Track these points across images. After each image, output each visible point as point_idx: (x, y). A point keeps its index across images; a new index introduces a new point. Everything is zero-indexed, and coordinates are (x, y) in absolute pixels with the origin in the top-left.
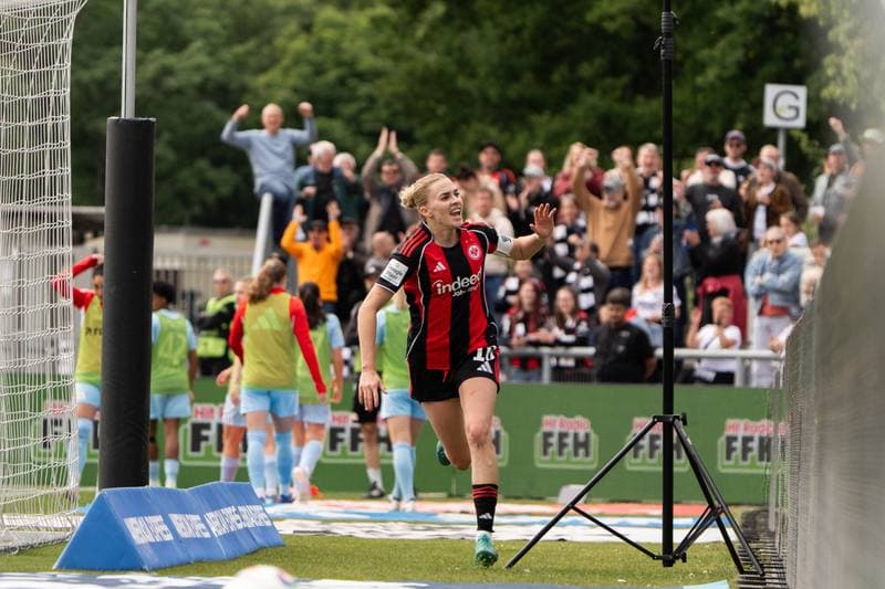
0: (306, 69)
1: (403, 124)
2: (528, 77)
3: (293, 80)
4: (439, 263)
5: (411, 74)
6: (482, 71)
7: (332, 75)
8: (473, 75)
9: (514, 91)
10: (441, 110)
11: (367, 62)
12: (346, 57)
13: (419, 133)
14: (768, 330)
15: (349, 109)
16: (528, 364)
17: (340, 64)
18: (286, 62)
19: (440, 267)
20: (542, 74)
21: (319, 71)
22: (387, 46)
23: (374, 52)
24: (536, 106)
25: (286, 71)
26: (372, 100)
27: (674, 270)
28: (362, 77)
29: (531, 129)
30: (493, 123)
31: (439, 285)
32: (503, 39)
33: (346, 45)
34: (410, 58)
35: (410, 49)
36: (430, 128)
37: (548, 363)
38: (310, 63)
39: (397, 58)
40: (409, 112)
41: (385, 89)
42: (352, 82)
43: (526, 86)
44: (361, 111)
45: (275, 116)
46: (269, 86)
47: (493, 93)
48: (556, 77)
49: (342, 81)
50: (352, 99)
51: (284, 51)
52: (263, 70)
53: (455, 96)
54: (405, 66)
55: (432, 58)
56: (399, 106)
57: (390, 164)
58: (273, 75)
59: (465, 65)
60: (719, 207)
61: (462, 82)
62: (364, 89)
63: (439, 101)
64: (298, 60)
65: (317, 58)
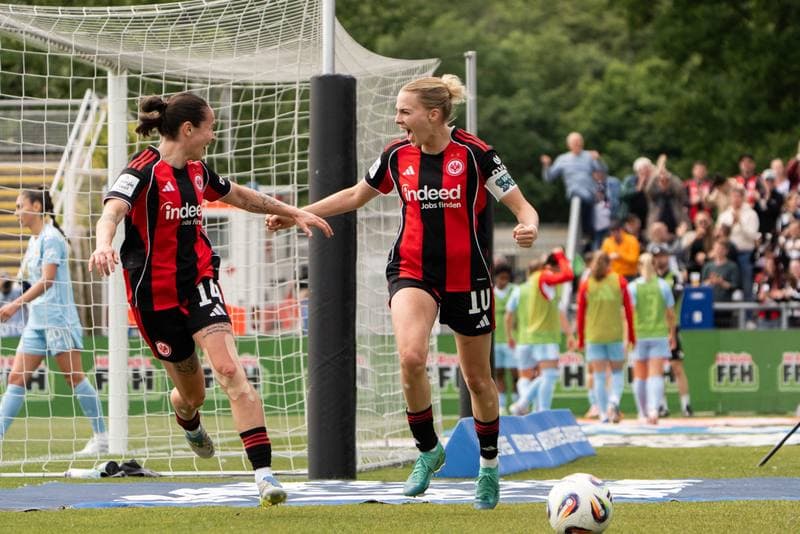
0: (601, 106)
1: (673, 144)
2: (764, 106)
3: (593, 114)
5: (678, 107)
6: (730, 104)
7: (621, 110)
8: (723, 107)
9: (753, 118)
10: (702, 132)
11: (646, 99)
12: (631, 96)
13: (686, 150)
15: (634, 134)
16: (771, 315)
17: (627, 101)
18: (586, 102)
20: (774, 104)
21: (611, 107)
22: (661, 87)
23: (651, 92)
24: (770, 127)
25: (587, 109)
26: (650, 127)
28: (642, 110)
29: (767, 144)
30: (740, 141)
32: (744, 80)
33: (631, 88)
34: (678, 95)
35: (676, 87)
36: (693, 146)
37: (786, 315)
38: (604, 101)
39: (669, 96)
40: (678, 134)
41: (661, 120)
42: (636, 114)
43: (763, 113)
44: (644, 134)
46: (576, 120)
47: (739, 119)
48: (784, 105)
49: (628, 114)
50: (637, 126)
51: (585, 94)
52: (569, 108)
53: (712, 123)
54: (674, 103)
55: (693, 96)
56: (670, 131)
58: (579, 111)
59: (717, 99)
61: (716, 112)
62: (645, 119)
63: (699, 126)
64: (596, 100)
65: (610, 97)
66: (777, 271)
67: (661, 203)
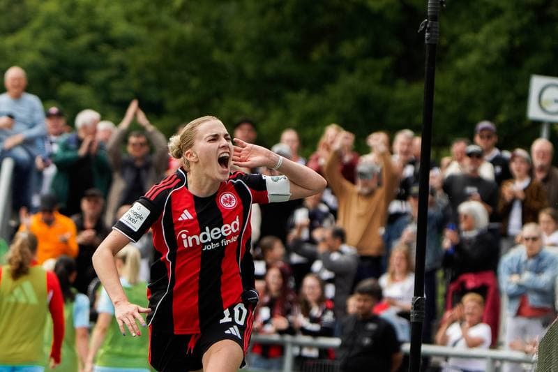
0: (56, 32)
1: (153, 95)
2: (286, 55)
3: (42, 43)
4: (186, 211)
5: (165, 43)
6: (239, 45)
7: (84, 40)
8: (229, 49)
9: (270, 68)
10: (195, 83)
11: (121, 28)
12: (100, 22)
13: (170, 105)
14: (523, 331)
15: (99, 76)
16: (270, 351)
17: (92, 29)
18: (36, 24)
19: (187, 215)
20: (301, 52)
21: (70, 35)
22: (143, 13)
23: (129, 18)
24: (293, 84)
25: (36, 34)
26: (123, 68)
27: (426, 263)
28: (113, 43)
29: (285, 106)
30: (248, 98)
31: (184, 236)
32: (263, 13)
33: (99, 9)
34: (165, 27)
35: (165, 16)
36: (182, 99)
37: (291, 352)
38: (62, 26)
39: (152, 26)
40: (160, 84)
41: (138, 58)
42: (104, 48)
43: (283, 63)
44: (111, 79)
45: (18, 79)
46: (17, 48)
47: (250, 68)
48: (316, 56)
49: (93, 47)
50: (105, 66)
51: (35, 13)
52: (12, 30)
53: (211, 71)
54: (161, 35)
55: (188, 29)
56: (151, 77)
57: (138, 136)
58: (24, 36)
59: (221, 37)
60: (477, 200)
61: (217, 55)
62: (116, 57)
63: (193, 74)
64: (49, 22)
65: (71, 21)
66: (284, 288)
67: (130, 175)
